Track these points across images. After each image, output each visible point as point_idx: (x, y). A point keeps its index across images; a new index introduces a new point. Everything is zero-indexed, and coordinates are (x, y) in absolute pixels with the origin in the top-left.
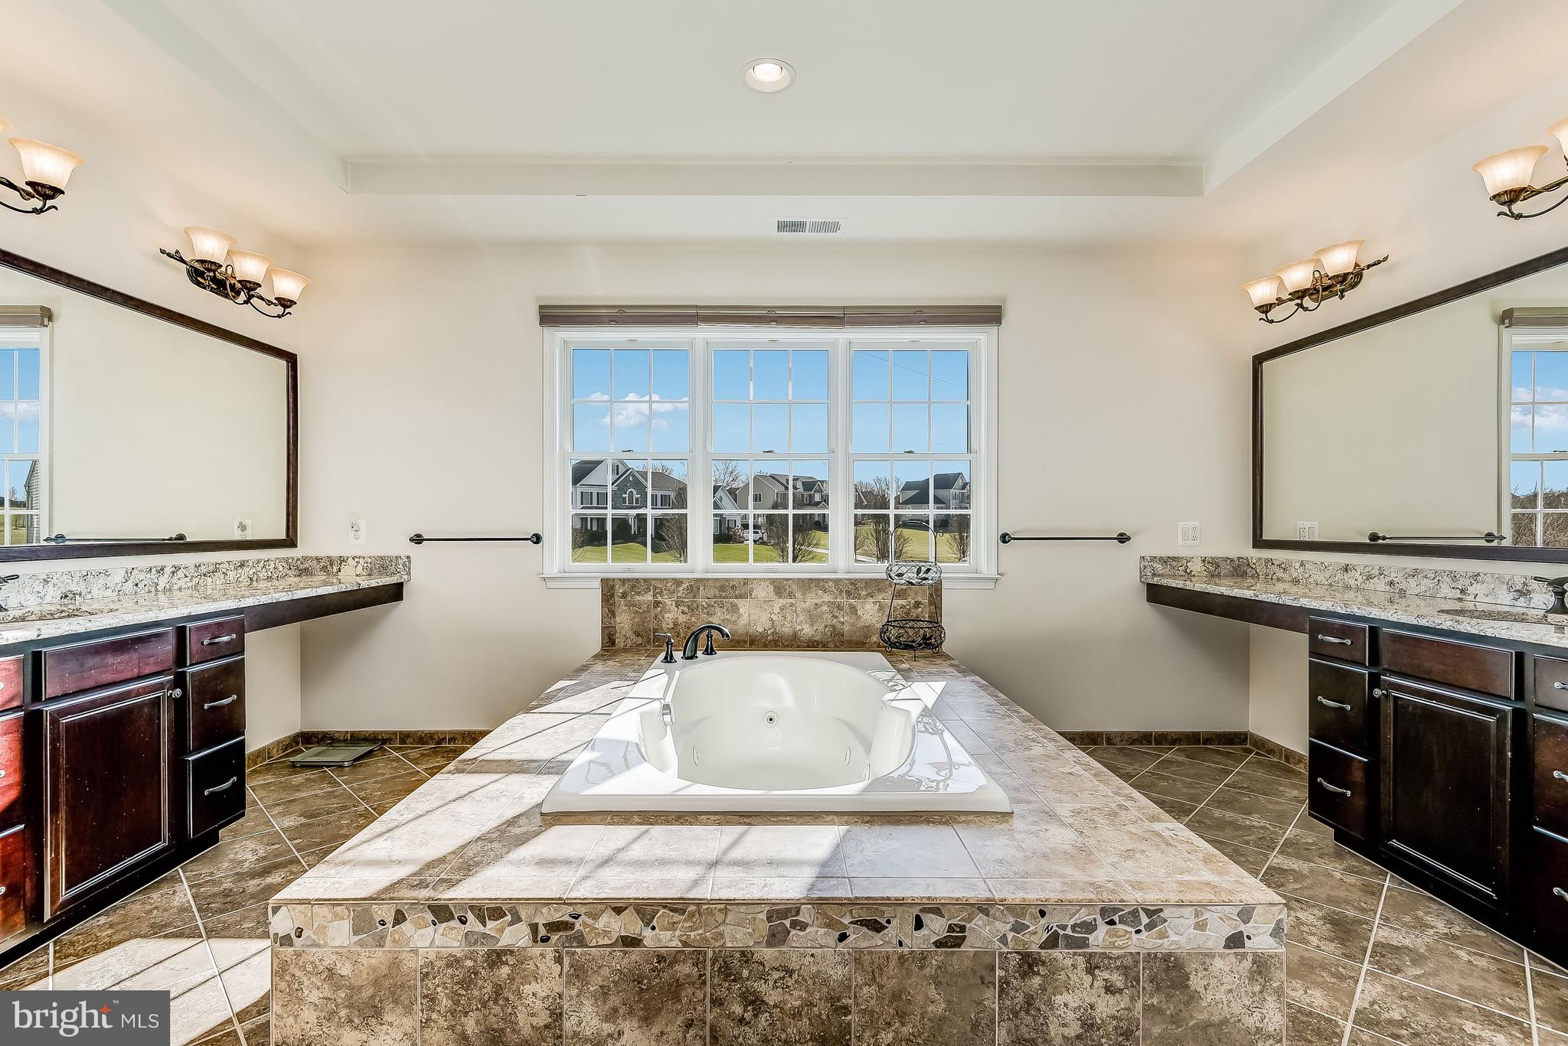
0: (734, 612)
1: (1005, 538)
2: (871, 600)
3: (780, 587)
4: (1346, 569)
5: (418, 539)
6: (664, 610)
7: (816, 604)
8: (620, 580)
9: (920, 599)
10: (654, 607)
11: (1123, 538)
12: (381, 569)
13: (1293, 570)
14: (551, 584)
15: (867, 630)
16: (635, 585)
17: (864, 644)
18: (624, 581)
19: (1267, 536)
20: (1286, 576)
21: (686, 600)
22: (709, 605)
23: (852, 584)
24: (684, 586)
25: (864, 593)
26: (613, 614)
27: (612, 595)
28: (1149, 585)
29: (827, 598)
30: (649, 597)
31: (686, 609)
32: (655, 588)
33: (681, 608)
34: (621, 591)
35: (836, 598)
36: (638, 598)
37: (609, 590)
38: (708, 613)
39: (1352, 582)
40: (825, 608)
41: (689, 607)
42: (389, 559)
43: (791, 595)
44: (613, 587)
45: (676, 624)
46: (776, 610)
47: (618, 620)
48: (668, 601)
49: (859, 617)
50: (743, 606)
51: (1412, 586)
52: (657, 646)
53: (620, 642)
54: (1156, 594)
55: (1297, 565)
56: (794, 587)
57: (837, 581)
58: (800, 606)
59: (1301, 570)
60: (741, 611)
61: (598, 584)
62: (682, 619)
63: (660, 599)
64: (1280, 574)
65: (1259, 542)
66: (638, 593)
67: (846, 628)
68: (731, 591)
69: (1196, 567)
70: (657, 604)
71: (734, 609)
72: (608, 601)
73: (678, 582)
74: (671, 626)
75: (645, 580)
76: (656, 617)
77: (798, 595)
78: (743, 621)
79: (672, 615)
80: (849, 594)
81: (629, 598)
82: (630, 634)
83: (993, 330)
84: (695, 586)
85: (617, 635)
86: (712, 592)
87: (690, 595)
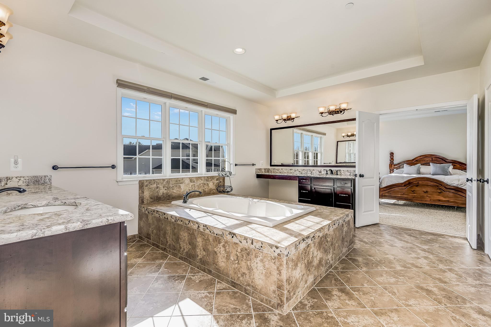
0: (180, 188)
1: (236, 165)
2: (211, 182)
3: (191, 180)
4: (291, 170)
5: (55, 168)
6: (160, 190)
7: (200, 184)
8: (145, 180)
9: (221, 181)
10: (157, 189)
11: (253, 165)
12: (35, 182)
13: (280, 170)
14: (120, 184)
15: (211, 190)
16: (150, 182)
17: (210, 193)
18: (147, 181)
19: (272, 164)
20: (278, 172)
21: (166, 186)
22: (173, 187)
23: (207, 178)
24: (166, 181)
25: (210, 180)
26: (143, 192)
27: (143, 186)
28: (257, 174)
29: (202, 182)
30: (155, 185)
31: (166, 188)
32: (157, 182)
33: (165, 188)
34: (146, 184)
35: (204, 182)
36: (151, 186)
37: (142, 185)
38: (172, 189)
39: (292, 172)
40: (202, 185)
41: (167, 187)
42: (40, 177)
43: (194, 182)
44: (143, 183)
45: (163, 194)
46: (190, 186)
47: (145, 194)
48: (161, 186)
49: (209, 187)
50: (182, 186)
51: (303, 172)
52: (157, 201)
53: (145, 202)
54: (259, 176)
55: (281, 169)
56: (195, 179)
57: (204, 177)
58: (196, 185)
59: (282, 170)
60: (181, 187)
61: (138, 182)
62: (165, 191)
63: (158, 186)
64: (277, 171)
65: (271, 165)
66: (151, 185)
67: (206, 190)
68: (179, 181)
69: (263, 170)
70: (157, 187)
71: (180, 187)
72: (141, 188)
73: (164, 180)
74: (162, 194)
75: (154, 180)
76: (157, 192)
77: (196, 181)
78: (182, 190)
79: (162, 191)
80: (207, 180)
81: (148, 186)
82: (149, 198)
83: (234, 115)
84: (169, 181)
85: (145, 199)
86: (174, 182)
87: (167, 184)
